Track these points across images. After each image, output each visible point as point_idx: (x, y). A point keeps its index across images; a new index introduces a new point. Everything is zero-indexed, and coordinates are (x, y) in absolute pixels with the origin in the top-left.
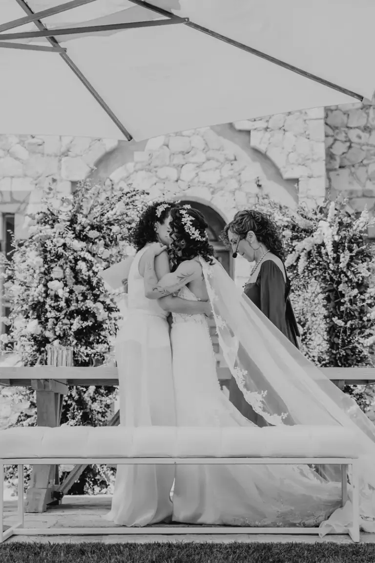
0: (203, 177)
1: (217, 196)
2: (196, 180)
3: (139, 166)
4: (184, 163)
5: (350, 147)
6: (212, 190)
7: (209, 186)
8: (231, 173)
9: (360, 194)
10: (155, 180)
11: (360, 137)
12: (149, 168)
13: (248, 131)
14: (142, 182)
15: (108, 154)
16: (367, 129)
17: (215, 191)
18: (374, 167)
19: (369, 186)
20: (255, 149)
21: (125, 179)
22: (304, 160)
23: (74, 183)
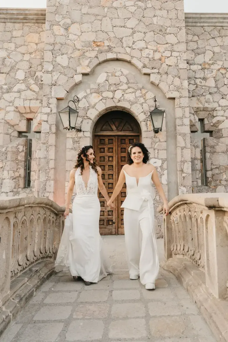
0: (127, 96)
1: (134, 106)
2: (122, 98)
3: (93, 91)
4: (116, 90)
5: (197, 87)
6: (131, 103)
7: (129, 101)
8: (141, 95)
9: (202, 109)
10: (101, 98)
11: (201, 83)
12: (98, 92)
13: (149, 75)
14: (94, 99)
15: (77, 85)
16: (204, 79)
17: (132, 104)
18: (208, 96)
19: (206, 105)
20: (152, 83)
21: (85, 97)
22: (178, 89)
23: (59, 99)
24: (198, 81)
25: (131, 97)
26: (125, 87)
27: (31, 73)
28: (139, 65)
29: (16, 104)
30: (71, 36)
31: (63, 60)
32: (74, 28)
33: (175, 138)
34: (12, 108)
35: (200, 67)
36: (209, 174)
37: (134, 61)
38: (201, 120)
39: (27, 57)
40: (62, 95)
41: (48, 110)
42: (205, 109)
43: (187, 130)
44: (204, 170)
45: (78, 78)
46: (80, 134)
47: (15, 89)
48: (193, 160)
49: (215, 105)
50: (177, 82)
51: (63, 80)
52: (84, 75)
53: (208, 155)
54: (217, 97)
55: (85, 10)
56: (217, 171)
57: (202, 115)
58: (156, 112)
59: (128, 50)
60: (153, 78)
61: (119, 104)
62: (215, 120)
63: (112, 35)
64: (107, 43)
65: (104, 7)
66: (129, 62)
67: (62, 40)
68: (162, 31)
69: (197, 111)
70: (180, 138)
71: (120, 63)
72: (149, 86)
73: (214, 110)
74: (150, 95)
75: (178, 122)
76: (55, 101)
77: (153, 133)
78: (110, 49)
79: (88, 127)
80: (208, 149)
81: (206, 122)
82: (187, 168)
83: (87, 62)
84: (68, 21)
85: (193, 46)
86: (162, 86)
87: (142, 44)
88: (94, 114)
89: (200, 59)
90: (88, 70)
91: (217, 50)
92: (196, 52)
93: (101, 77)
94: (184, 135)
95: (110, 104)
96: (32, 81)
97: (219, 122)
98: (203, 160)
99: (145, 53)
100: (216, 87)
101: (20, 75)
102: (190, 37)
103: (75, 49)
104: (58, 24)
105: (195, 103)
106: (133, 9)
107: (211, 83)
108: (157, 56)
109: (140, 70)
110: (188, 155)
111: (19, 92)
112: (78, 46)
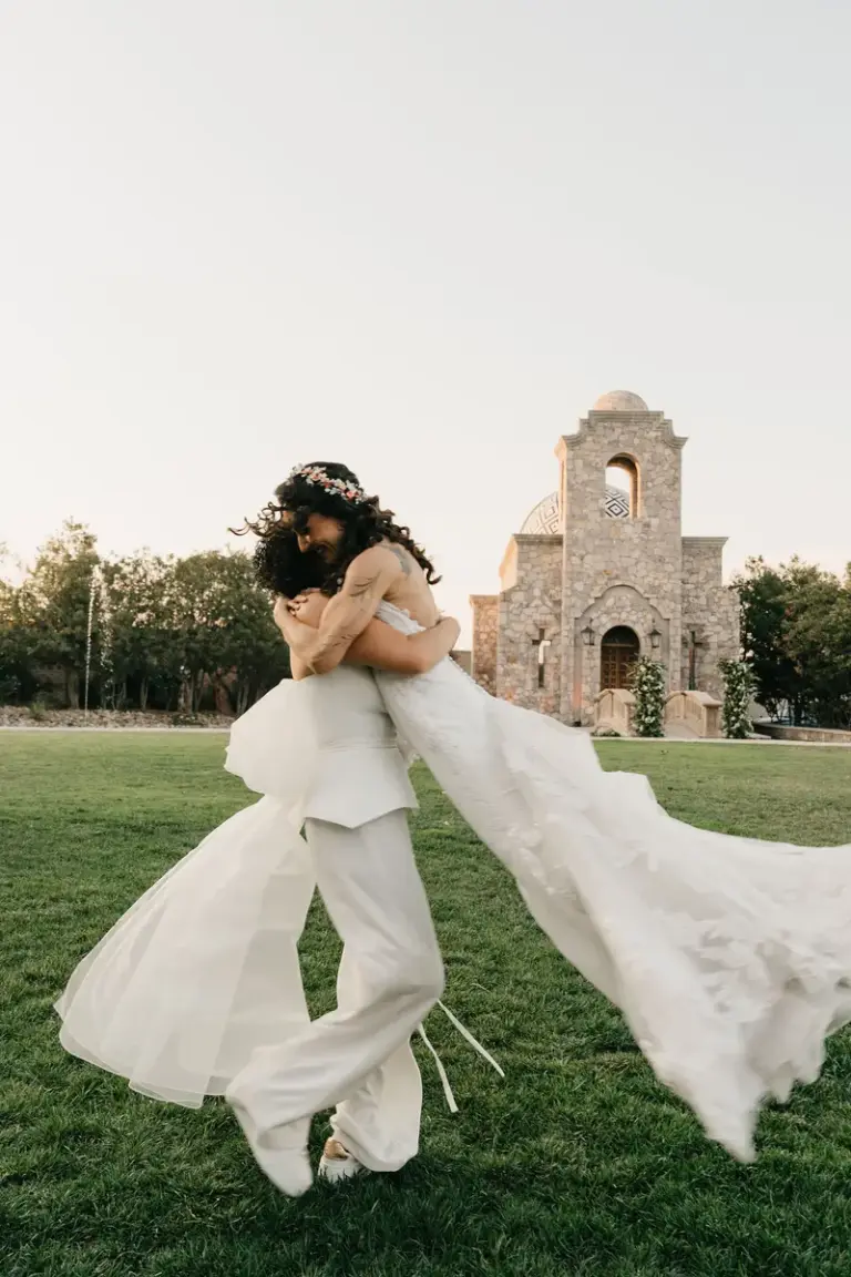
0: (631, 617)
1: (636, 625)
2: (627, 618)
3: (603, 612)
4: (622, 611)
5: (690, 604)
7: (633, 621)
8: (642, 616)
9: (693, 625)
11: (694, 601)
12: (607, 613)
13: (648, 599)
14: (604, 619)
15: (590, 607)
16: (697, 597)
17: (634, 623)
18: (699, 613)
19: (698, 621)
20: (652, 606)
21: (598, 618)
22: (673, 611)
23: (576, 619)
24: (691, 599)
25: (634, 618)
26: (629, 609)
27: (545, 592)
28: (642, 591)
29: (534, 618)
30: (586, 566)
31: (579, 586)
32: (588, 559)
33: (669, 653)
34: (530, 622)
35: (693, 586)
36: (696, 681)
37: (637, 587)
38: (693, 633)
39: (541, 576)
40: (579, 615)
41: (567, 627)
42: (695, 625)
43: (678, 645)
44: (692, 677)
45: (592, 602)
46: (593, 647)
47: (533, 605)
48: (682, 669)
49: (705, 621)
50: (673, 605)
51: (579, 603)
52: (596, 598)
53: (696, 665)
54: (708, 614)
55: (597, 542)
56: (702, 679)
57: (693, 629)
58: (655, 633)
59: (633, 578)
60: (653, 602)
61: (624, 624)
62: (704, 634)
63: (619, 565)
64: (615, 572)
65: (612, 540)
66: (633, 588)
67: (577, 569)
68: (661, 560)
69: (688, 626)
70: (672, 652)
71: (626, 588)
72: (649, 608)
73: (704, 625)
74: (650, 617)
75: (671, 639)
76: (572, 620)
77: (650, 648)
78: (617, 577)
79: (598, 640)
80: (697, 660)
81: (696, 634)
82: (678, 676)
83: (598, 588)
84: (584, 553)
85: (688, 566)
86: (660, 609)
87: (644, 573)
88: (603, 631)
89: (693, 579)
90: (599, 595)
91: (710, 570)
92: (691, 573)
93: (610, 602)
94: (676, 650)
95: (617, 623)
96: (546, 598)
97: (708, 637)
98: (692, 669)
99: (646, 581)
100: (708, 605)
101: (537, 592)
102: (686, 558)
103: (589, 576)
104: (574, 555)
105: (687, 620)
106: (636, 541)
107: (703, 601)
108: (657, 583)
109: (642, 596)
110: (678, 666)
111: (536, 607)
112: (591, 573)
